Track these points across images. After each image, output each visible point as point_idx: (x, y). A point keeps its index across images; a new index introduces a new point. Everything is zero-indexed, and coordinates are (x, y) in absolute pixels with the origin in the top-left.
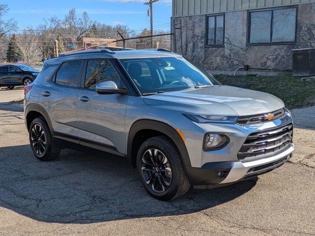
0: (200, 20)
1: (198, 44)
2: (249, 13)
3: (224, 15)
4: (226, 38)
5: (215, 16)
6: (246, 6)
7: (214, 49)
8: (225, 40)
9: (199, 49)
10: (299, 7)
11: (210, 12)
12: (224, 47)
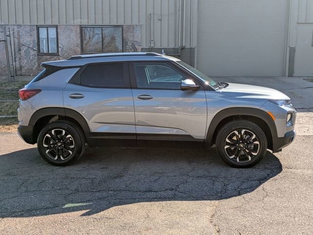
0: (30, 30)
1: (29, 52)
2: (82, 28)
3: (56, 27)
4: (60, 47)
5: (47, 27)
6: (78, 22)
7: (49, 57)
8: (60, 49)
9: (31, 57)
10: (124, 27)
11: (41, 23)
12: (59, 55)
